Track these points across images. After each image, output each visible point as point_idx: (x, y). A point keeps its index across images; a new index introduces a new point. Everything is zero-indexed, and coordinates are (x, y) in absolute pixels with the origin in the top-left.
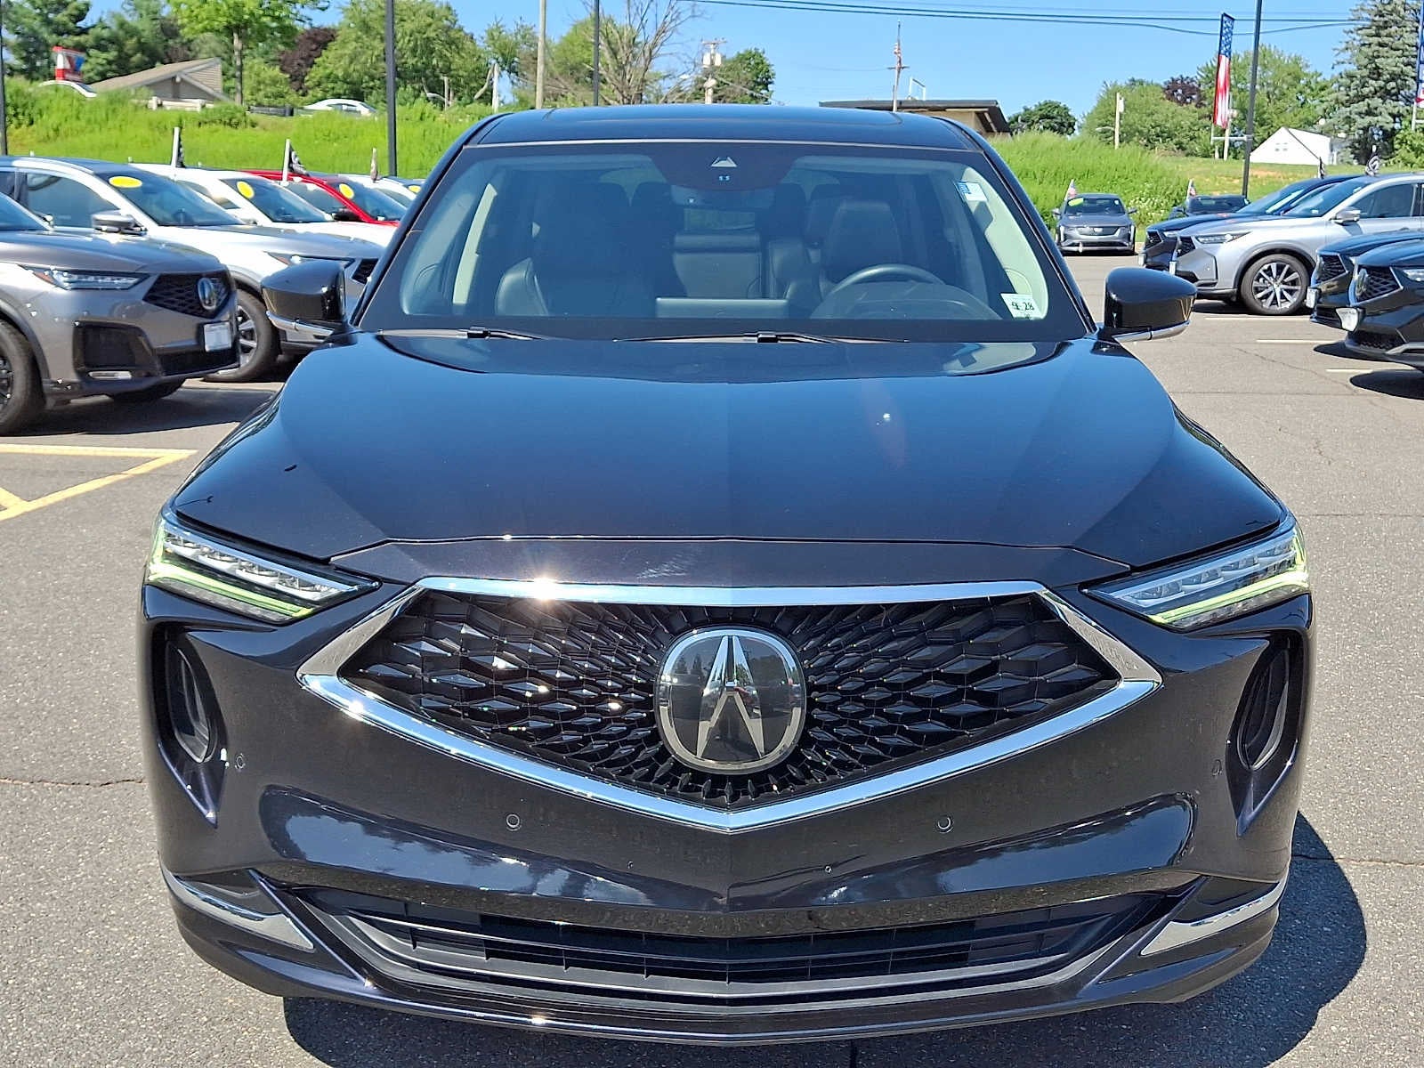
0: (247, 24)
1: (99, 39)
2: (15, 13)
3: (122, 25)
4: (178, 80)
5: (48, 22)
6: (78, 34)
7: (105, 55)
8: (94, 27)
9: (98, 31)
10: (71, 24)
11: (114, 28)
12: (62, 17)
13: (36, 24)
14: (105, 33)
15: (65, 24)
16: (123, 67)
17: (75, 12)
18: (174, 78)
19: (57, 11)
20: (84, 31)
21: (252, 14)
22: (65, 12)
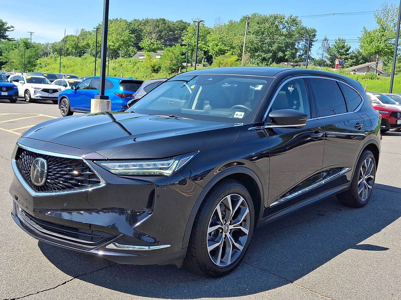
0: (381, 51)
1: (352, 56)
2: (331, 50)
3: (359, 52)
4: (370, 67)
5: (339, 52)
6: (346, 55)
7: (352, 60)
8: (351, 53)
9: (352, 54)
10: (345, 52)
11: (356, 53)
12: (343, 51)
13: (336, 53)
14: (354, 55)
15: (343, 53)
16: (357, 63)
17: (346, 49)
18: (368, 66)
19: (342, 49)
20: (348, 54)
21: (382, 48)
22: (344, 49)
